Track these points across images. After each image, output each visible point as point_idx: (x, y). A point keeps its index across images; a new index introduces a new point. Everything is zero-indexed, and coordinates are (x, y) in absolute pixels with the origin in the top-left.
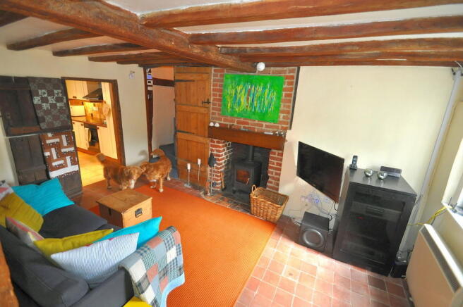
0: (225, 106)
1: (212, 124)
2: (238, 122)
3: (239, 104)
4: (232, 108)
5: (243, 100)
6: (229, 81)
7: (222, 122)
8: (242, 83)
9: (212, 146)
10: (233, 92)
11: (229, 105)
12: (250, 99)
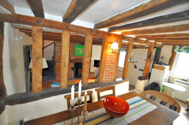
0: (76, 53)
1: (72, 59)
2: (79, 57)
3: (80, 52)
4: (78, 54)
5: (81, 52)
6: (76, 47)
7: (74, 58)
8: (80, 47)
9: (71, 65)
10: (78, 49)
11: (77, 53)
12: (83, 51)
